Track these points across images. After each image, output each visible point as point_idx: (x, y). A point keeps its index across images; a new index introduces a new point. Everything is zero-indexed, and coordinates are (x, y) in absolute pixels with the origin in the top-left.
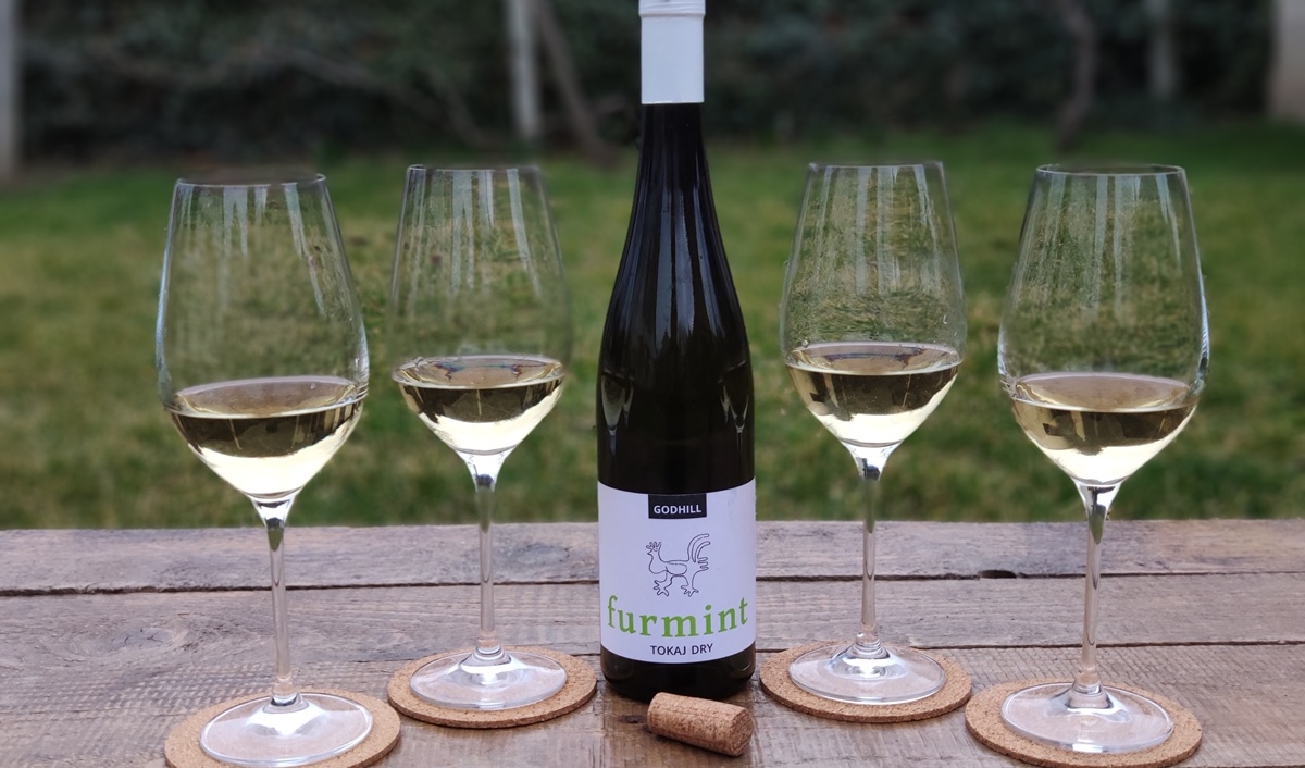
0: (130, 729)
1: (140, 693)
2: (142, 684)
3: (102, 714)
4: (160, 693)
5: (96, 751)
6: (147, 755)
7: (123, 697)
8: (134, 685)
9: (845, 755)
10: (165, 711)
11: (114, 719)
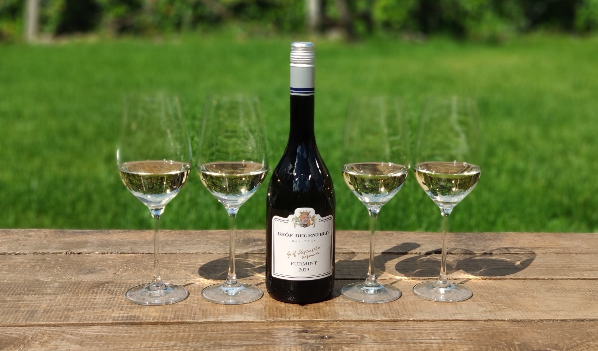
0: (102, 302)
1: (102, 290)
2: (102, 287)
3: (89, 297)
4: (110, 290)
5: (91, 309)
6: (111, 310)
7: (96, 291)
8: (98, 287)
9: (374, 314)
10: (114, 296)
11: (95, 299)
